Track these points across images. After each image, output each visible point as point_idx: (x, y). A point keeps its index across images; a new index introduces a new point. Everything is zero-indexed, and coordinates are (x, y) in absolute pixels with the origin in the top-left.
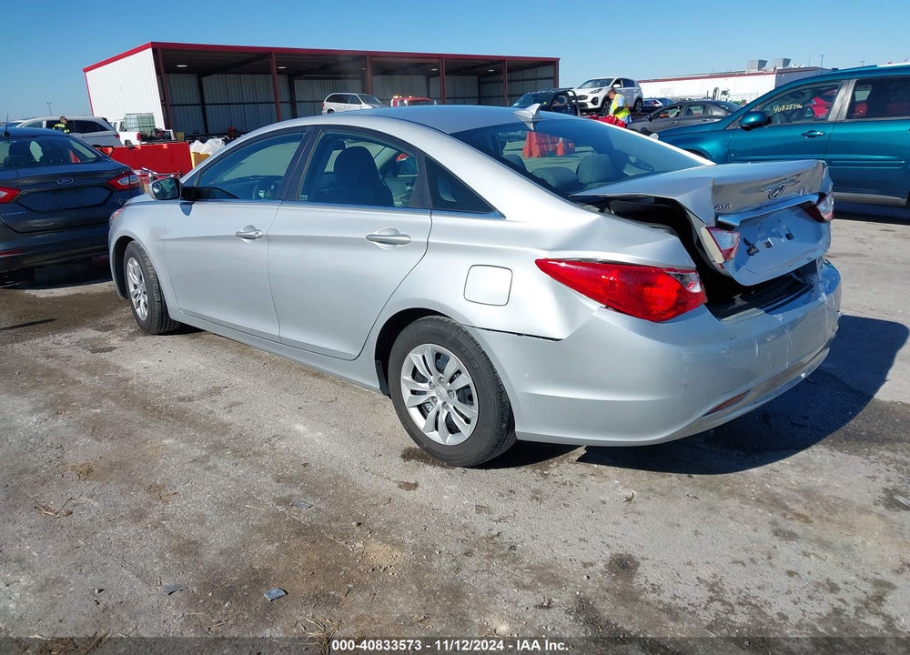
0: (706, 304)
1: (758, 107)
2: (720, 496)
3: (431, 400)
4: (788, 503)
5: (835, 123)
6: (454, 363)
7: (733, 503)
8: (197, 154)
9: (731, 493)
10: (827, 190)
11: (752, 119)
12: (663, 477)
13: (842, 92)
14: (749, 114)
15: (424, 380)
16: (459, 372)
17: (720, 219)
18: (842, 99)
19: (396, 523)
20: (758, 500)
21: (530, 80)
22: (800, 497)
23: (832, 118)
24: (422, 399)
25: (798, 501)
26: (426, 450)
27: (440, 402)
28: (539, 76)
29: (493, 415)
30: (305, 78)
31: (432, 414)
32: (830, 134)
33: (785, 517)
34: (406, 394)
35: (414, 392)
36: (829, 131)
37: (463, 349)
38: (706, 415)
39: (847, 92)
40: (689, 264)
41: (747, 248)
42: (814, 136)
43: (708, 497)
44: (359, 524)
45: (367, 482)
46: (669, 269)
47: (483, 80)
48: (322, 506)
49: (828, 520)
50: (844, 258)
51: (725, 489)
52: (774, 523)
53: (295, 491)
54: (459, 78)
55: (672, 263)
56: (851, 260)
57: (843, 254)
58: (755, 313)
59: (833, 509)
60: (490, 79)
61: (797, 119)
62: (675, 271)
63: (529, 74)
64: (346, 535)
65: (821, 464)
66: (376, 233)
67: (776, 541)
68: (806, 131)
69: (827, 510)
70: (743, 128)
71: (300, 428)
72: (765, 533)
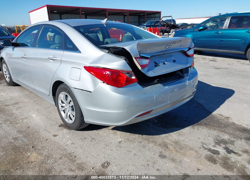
0: (138, 82)
1: (203, 24)
2: (149, 142)
3: (66, 109)
4: (169, 146)
5: (224, 30)
6: (69, 98)
7: (151, 145)
8: (49, 36)
9: (152, 142)
10: (191, 47)
11: (201, 28)
12: (134, 135)
13: (227, 20)
14: (200, 26)
15: (64, 103)
16: (71, 101)
17: (141, 55)
18: (227, 22)
19: (44, 147)
20: (160, 144)
21: (153, 17)
22: (173, 144)
23: (224, 28)
24: (63, 109)
25: (172, 145)
26: (65, 124)
27: (68, 110)
28: (155, 16)
29: (79, 115)
30: (90, 16)
31: (66, 113)
32: (223, 33)
33: (165, 150)
34: (60, 107)
35: (62, 107)
36: (223, 32)
37: (71, 94)
38: (135, 118)
39: (228, 20)
40: (129, 69)
41: (155, 64)
42: (218, 33)
43: (145, 143)
44: (33, 147)
45: (44, 134)
46: (121, 71)
47: (140, 17)
48: (26, 141)
49: (178, 152)
50: (222, 69)
51: (151, 140)
52: (161, 152)
53: (21, 136)
54: (133, 17)
55: (123, 69)
56: (224, 70)
57: (222, 68)
58: (159, 85)
59: (182, 148)
60: (142, 17)
61: (216, 28)
62: (124, 71)
63: (153, 16)
64: (27, 150)
65: (185, 133)
66: (50, 57)
67: (159, 159)
68: (216, 32)
69: (180, 148)
70: (199, 31)
71: (34, 116)
72: (157, 156)
